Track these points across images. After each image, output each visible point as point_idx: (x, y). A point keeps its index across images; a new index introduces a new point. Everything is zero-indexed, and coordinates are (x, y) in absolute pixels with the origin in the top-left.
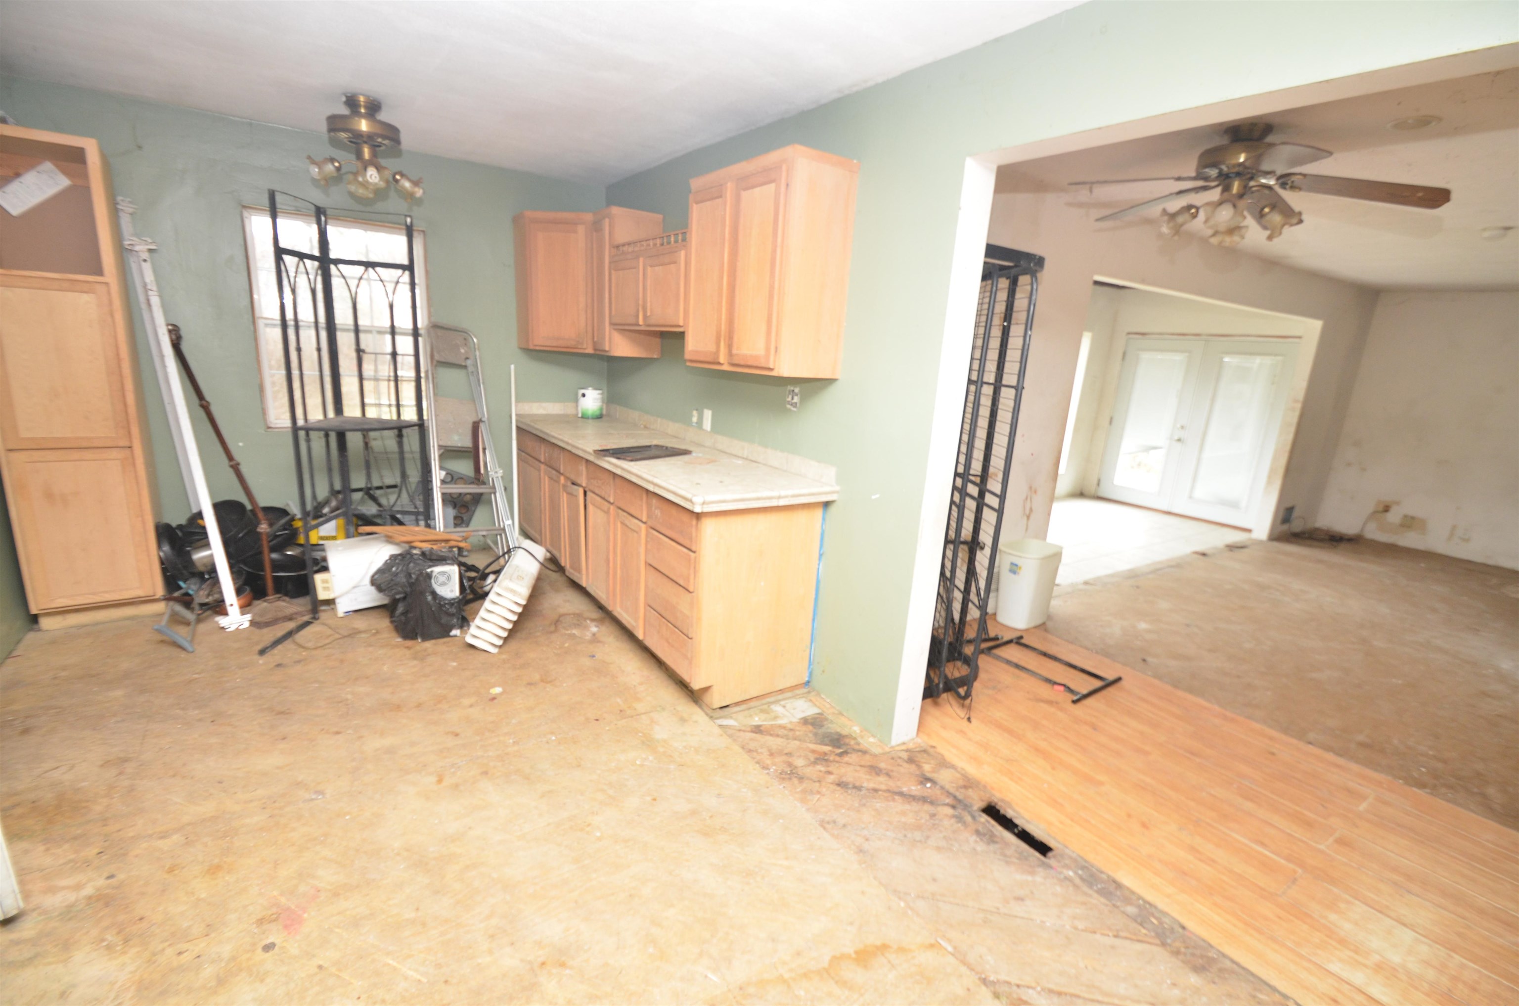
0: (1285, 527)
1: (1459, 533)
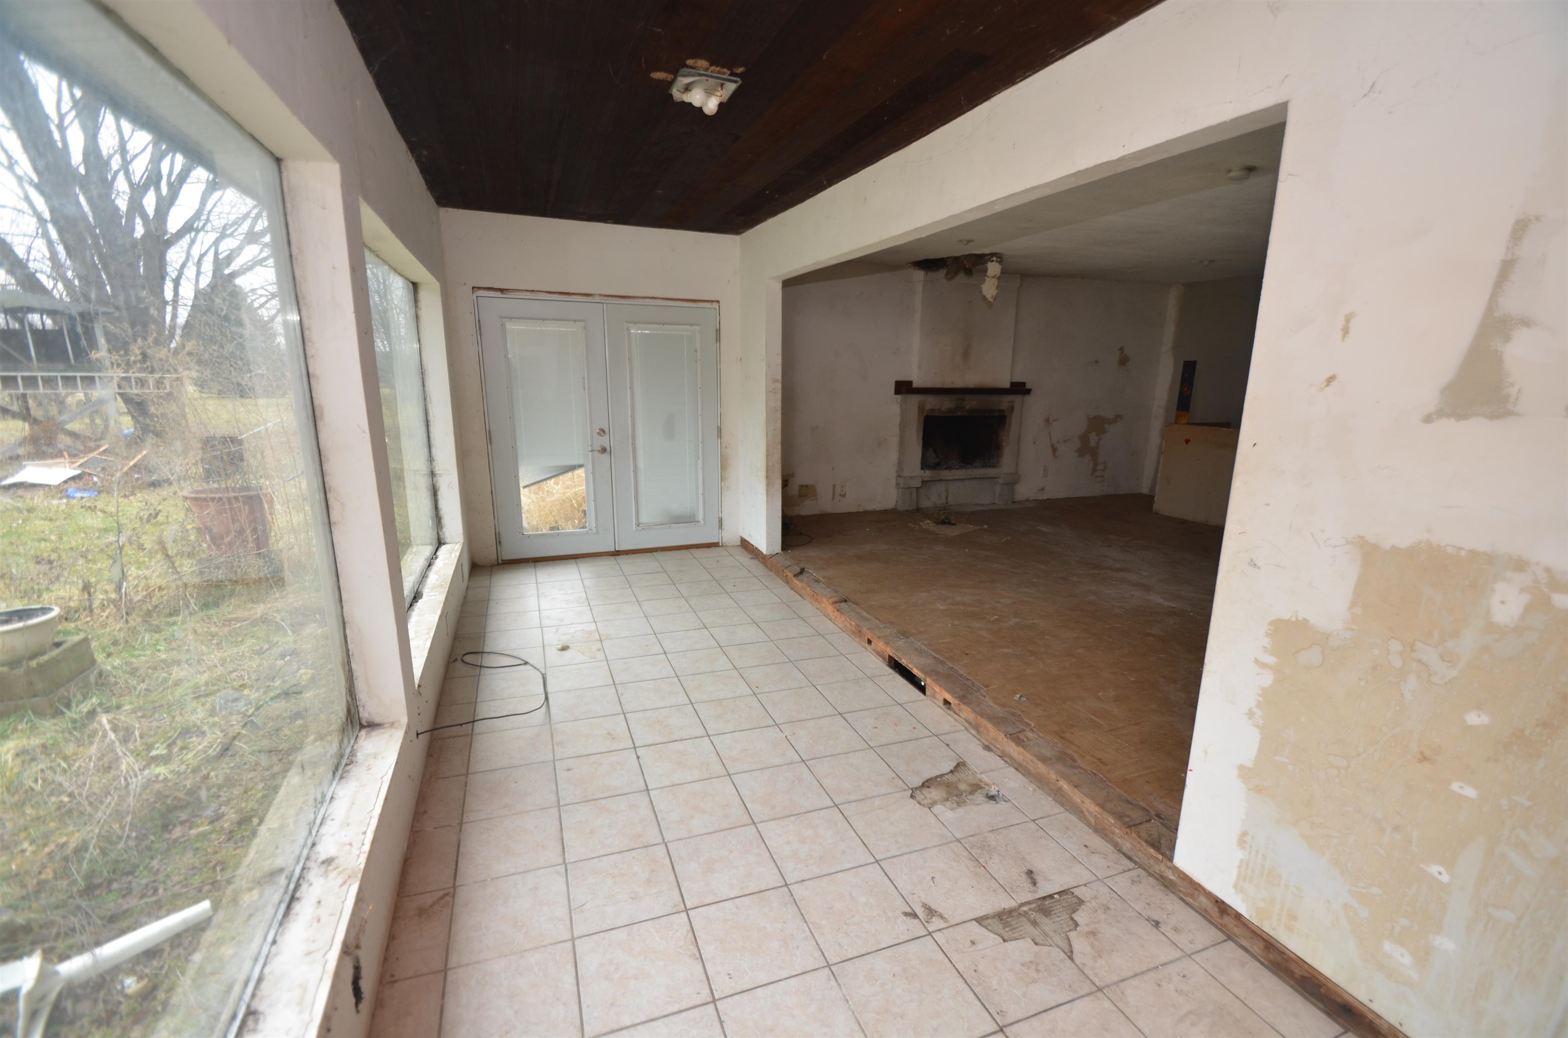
1: (838, 491)
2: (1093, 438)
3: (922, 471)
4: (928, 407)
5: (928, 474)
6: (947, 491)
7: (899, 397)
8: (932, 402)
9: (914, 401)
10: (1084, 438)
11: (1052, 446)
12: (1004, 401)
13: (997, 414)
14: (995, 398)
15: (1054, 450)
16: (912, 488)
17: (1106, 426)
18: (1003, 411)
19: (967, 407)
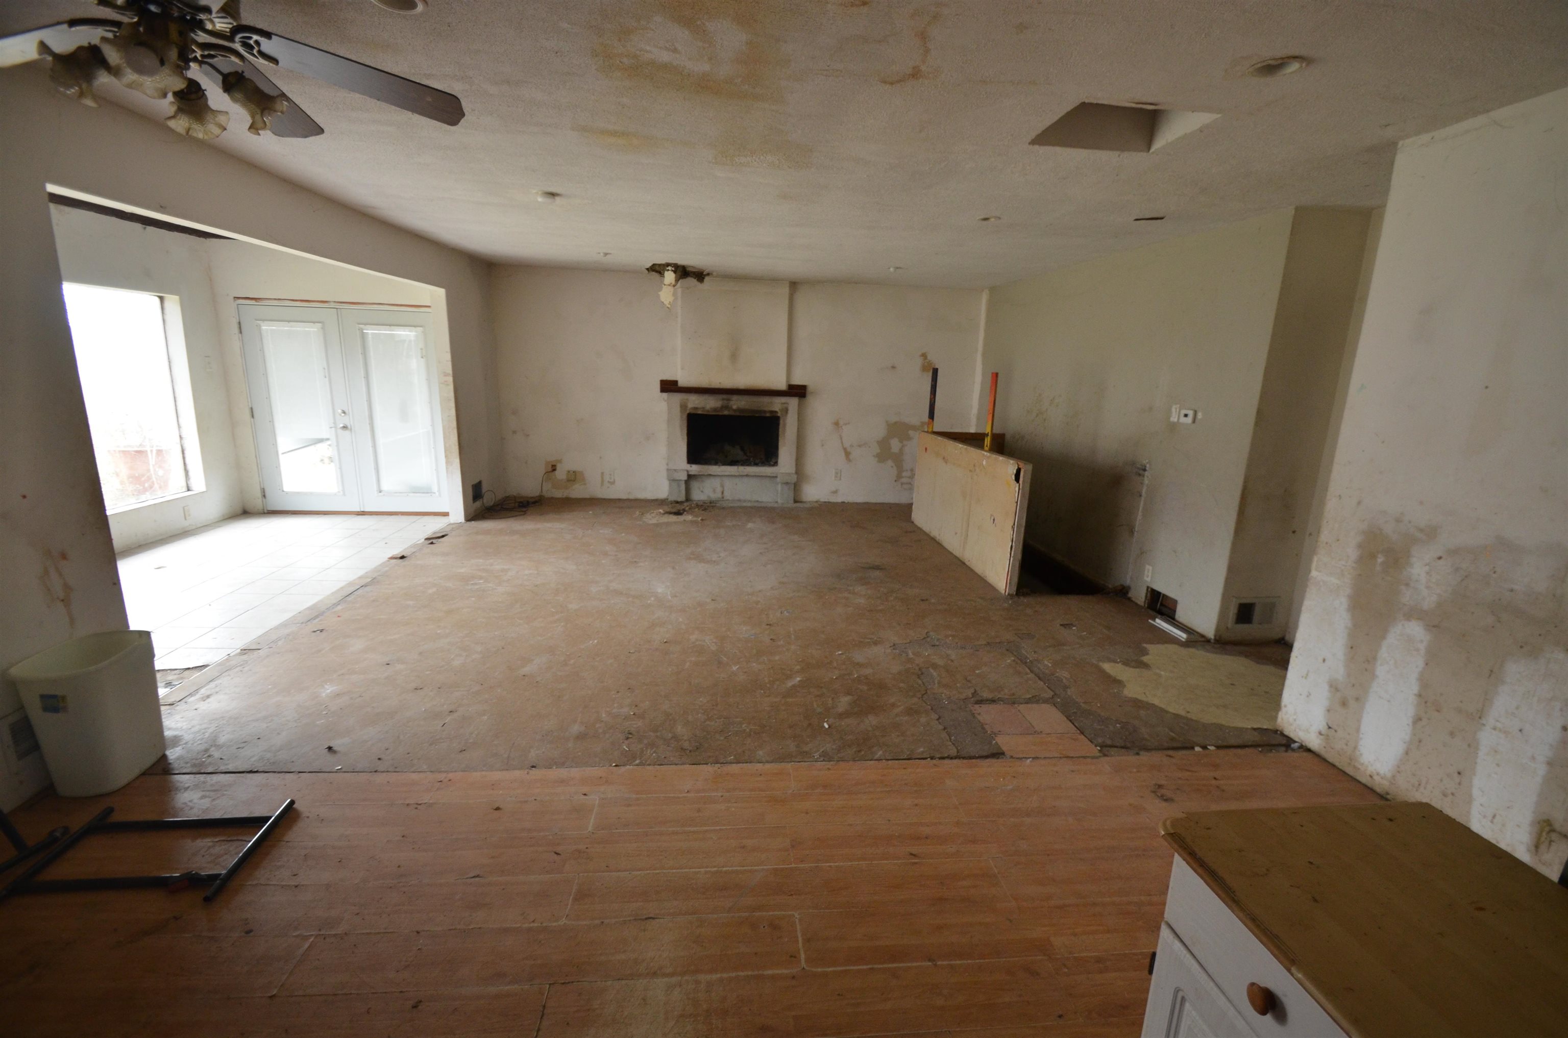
0: (478, 504)
1: (607, 478)
2: (895, 445)
3: (689, 465)
4: (690, 405)
5: (695, 469)
6: (722, 486)
7: (665, 395)
8: (695, 402)
9: (677, 398)
10: (884, 444)
11: (845, 449)
12: (776, 404)
13: (768, 415)
14: (766, 400)
15: (847, 454)
16: (680, 480)
17: (911, 433)
18: (776, 412)
19: (735, 407)
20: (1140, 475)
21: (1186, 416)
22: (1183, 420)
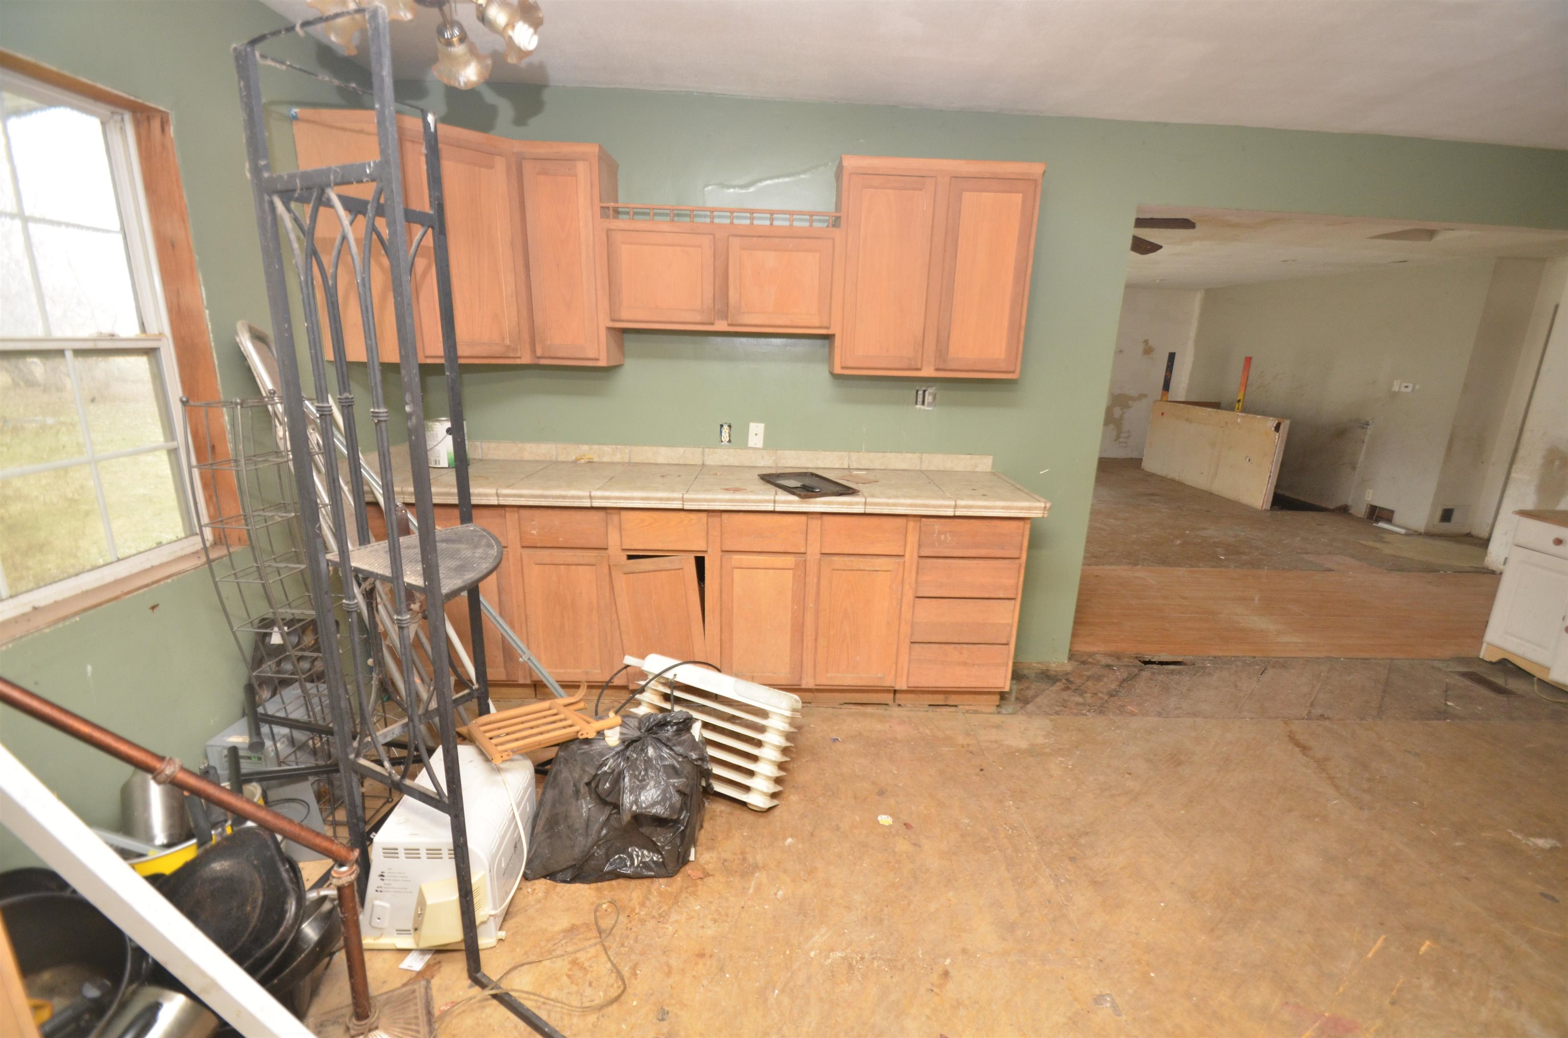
2: (1117, 412)
10: (1109, 411)
17: (1130, 402)
20: (1363, 428)
21: (1407, 387)
22: (1404, 390)
